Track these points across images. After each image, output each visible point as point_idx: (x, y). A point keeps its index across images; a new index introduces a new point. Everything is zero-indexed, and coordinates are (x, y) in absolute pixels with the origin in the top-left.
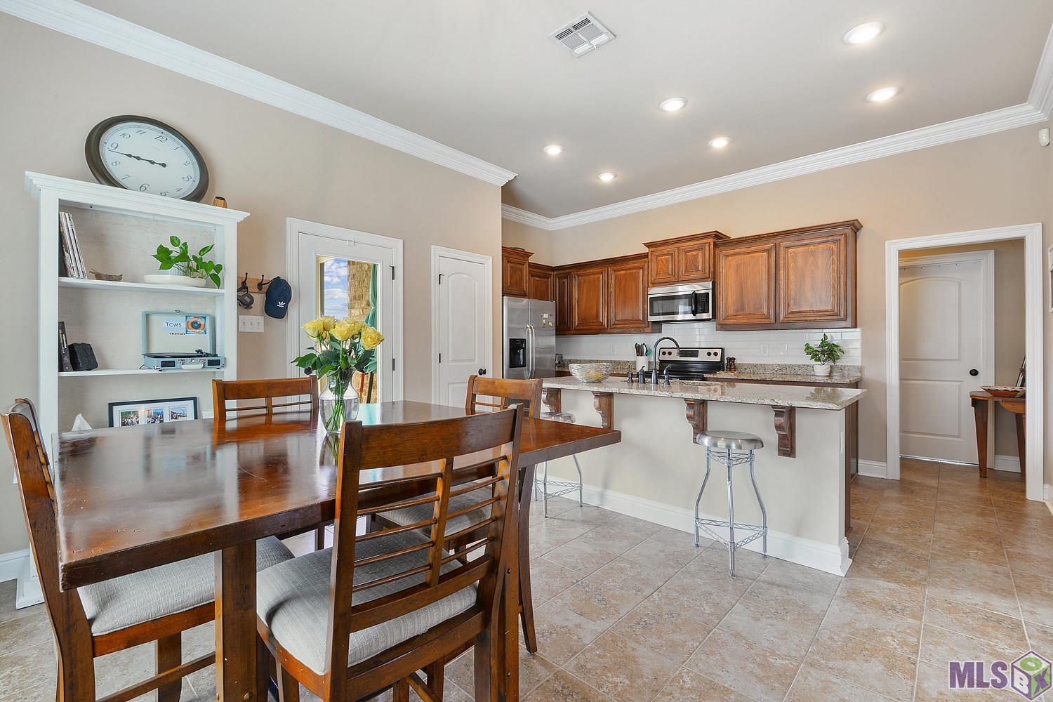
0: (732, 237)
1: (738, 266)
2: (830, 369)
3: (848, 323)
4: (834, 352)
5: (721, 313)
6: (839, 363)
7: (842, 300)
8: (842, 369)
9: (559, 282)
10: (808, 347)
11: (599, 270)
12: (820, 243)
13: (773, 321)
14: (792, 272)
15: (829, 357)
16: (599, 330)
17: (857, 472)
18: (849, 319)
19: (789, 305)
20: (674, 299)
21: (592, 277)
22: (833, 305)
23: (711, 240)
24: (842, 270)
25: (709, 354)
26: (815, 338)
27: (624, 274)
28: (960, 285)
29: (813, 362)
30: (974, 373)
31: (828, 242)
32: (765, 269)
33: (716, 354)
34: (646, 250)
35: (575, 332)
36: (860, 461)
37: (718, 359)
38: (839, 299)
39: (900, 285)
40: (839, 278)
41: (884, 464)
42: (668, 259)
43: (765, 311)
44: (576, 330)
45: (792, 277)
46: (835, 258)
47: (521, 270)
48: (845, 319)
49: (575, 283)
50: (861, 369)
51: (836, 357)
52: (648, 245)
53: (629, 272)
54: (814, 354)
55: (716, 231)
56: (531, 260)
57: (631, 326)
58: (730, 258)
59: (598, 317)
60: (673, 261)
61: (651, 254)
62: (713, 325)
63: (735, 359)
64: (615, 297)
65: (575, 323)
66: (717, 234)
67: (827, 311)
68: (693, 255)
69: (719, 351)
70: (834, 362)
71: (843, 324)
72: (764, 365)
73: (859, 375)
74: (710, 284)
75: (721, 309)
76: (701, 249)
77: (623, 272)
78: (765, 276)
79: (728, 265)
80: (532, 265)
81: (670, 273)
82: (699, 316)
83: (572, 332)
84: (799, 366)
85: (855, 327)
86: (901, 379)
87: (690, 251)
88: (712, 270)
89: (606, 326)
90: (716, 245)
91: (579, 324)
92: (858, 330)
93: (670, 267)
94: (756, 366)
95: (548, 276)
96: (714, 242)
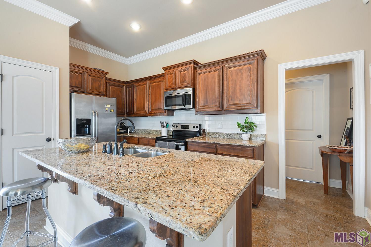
0: (202, 63)
1: (205, 79)
2: (249, 136)
3: (258, 111)
4: (252, 127)
5: (197, 105)
6: (254, 133)
7: (255, 97)
8: (256, 136)
9: (128, 89)
10: (239, 124)
11: (144, 83)
12: (244, 65)
13: (221, 109)
14: (230, 82)
15: (249, 130)
16: (145, 115)
17: (264, 193)
18: (259, 108)
19: (229, 100)
20: (176, 97)
21: (141, 86)
22: (250, 100)
23: (192, 65)
24: (255, 80)
25: (194, 127)
26: (241, 119)
27: (155, 85)
28: (313, 92)
29: (241, 132)
30: (319, 137)
31: (248, 64)
32: (217, 81)
33: (197, 127)
34: (163, 72)
35: (135, 115)
36: (265, 187)
37: (197, 130)
38: (254, 97)
39: (286, 92)
40: (254, 84)
41: (277, 190)
42: (173, 76)
43: (217, 104)
44: (135, 114)
45: (230, 85)
46: (252, 72)
47: (100, 82)
48: (257, 108)
49: (135, 90)
50: (265, 136)
51: (253, 129)
52: (164, 69)
53: (157, 84)
54: (242, 128)
55: (194, 60)
56: (108, 76)
57: (158, 112)
58: (201, 75)
59: (144, 107)
60: (175, 77)
61: (166, 73)
62: (193, 112)
63: (205, 130)
64: (151, 97)
65: (135, 111)
66: (194, 61)
67: (247, 103)
68: (184, 73)
69: (198, 126)
70: (252, 132)
71: (256, 111)
72: (219, 133)
73: (264, 139)
74: (191, 89)
75: (197, 103)
76: (187, 70)
77: (154, 84)
78: (217, 85)
79: (201, 79)
80: (107, 79)
81: (174, 83)
82: (187, 107)
83: (134, 115)
84: (235, 134)
85: (263, 113)
86: (286, 139)
87: (182, 71)
88: (192, 81)
89: (147, 112)
90: (195, 68)
91: (136, 111)
92: (264, 114)
93: (174, 80)
94: (215, 133)
95: (122, 87)
96: (194, 66)
